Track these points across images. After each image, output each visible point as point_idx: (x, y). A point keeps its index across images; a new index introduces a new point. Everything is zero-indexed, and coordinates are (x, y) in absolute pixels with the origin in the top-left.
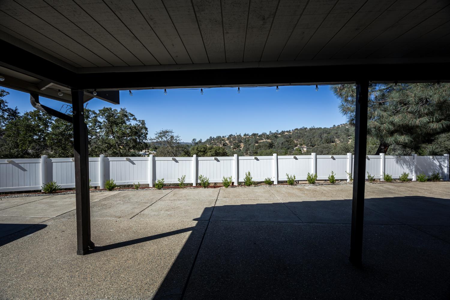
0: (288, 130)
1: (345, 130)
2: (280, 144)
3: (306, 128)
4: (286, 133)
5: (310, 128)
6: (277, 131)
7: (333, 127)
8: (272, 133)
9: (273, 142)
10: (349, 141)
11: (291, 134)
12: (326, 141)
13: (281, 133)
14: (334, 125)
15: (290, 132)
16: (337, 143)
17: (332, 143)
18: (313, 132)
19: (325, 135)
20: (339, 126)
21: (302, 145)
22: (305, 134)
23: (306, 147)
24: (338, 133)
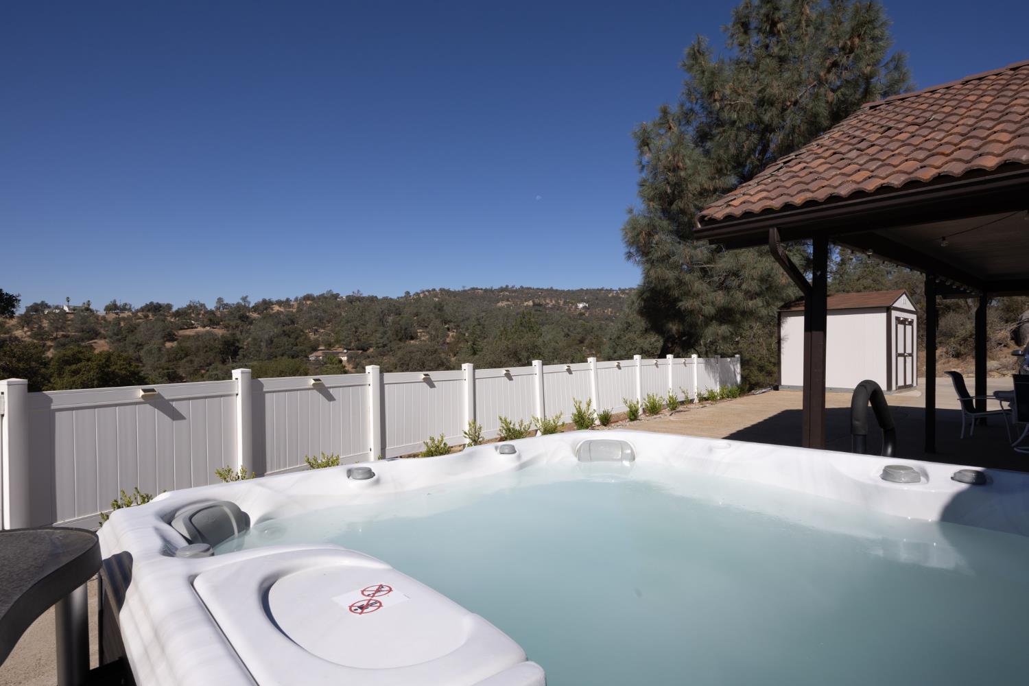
0: (283, 299)
1: (435, 307)
2: (262, 344)
3: (336, 296)
4: (276, 308)
5: (347, 297)
6: (244, 299)
7: (405, 296)
8: (227, 305)
9: (239, 336)
10: (448, 336)
11: (294, 310)
12: (397, 336)
13: (261, 308)
14: (408, 293)
15: (291, 306)
16: (423, 340)
17: (412, 342)
18: (359, 309)
19: (390, 319)
20: (417, 294)
21: (334, 347)
22: (336, 313)
23: (345, 351)
24: (421, 313)
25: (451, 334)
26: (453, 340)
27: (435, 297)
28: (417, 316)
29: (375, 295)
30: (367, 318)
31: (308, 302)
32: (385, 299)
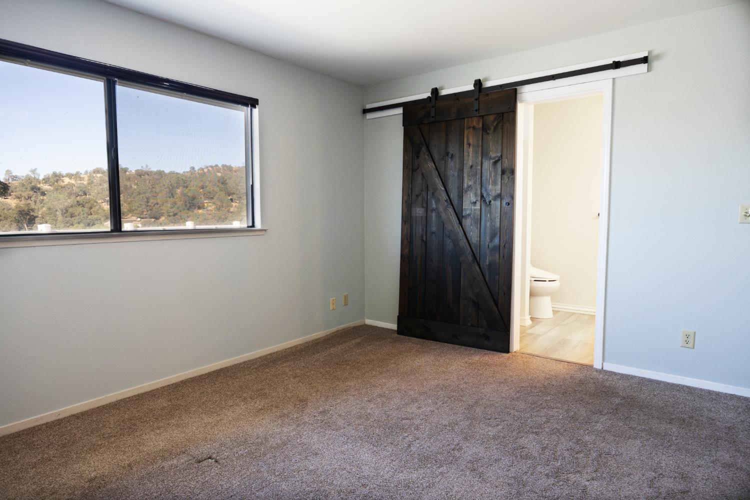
0: (74, 172)
1: (219, 181)
2: (58, 213)
4: (67, 180)
5: (136, 171)
6: (34, 171)
7: (190, 171)
8: (16, 177)
9: (33, 206)
10: (232, 206)
11: (85, 183)
12: (186, 206)
13: (52, 180)
14: (193, 168)
15: (82, 179)
16: (210, 210)
17: (200, 211)
18: (149, 182)
19: (178, 191)
20: (202, 169)
21: (127, 216)
22: (127, 186)
23: (139, 219)
24: (207, 187)
25: (234, 204)
26: (236, 209)
27: (218, 172)
28: (203, 188)
29: (162, 170)
30: (157, 190)
31: (99, 175)
32: (172, 173)
